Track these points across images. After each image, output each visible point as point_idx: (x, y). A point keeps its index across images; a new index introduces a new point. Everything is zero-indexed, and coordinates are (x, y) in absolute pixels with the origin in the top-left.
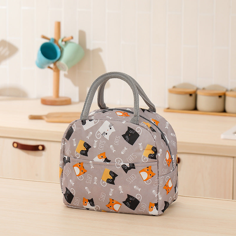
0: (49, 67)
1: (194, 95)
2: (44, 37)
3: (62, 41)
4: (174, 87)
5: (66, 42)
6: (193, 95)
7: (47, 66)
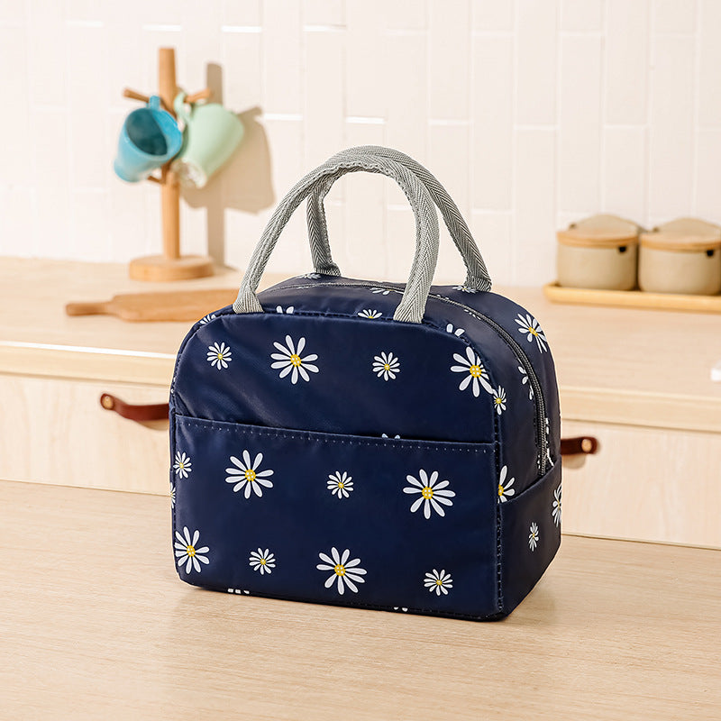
0: (151, 178)
1: (631, 251)
2: (131, 95)
3: (185, 101)
4: (573, 226)
5: (193, 105)
6: (629, 249)
7: (145, 175)
